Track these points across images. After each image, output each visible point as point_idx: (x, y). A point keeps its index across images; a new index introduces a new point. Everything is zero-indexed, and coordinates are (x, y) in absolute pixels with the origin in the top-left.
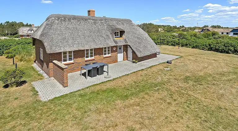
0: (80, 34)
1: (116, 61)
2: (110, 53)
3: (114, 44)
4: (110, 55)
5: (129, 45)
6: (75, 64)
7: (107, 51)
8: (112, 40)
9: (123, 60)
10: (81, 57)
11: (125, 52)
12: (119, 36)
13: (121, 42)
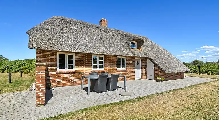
0: (86, 37)
1: (132, 78)
2: (125, 66)
3: (131, 55)
4: (125, 69)
5: (149, 58)
6: (76, 74)
7: (121, 63)
8: (128, 50)
9: (142, 78)
10: (86, 66)
11: (143, 68)
12: (136, 47)
13: (139, 53)
